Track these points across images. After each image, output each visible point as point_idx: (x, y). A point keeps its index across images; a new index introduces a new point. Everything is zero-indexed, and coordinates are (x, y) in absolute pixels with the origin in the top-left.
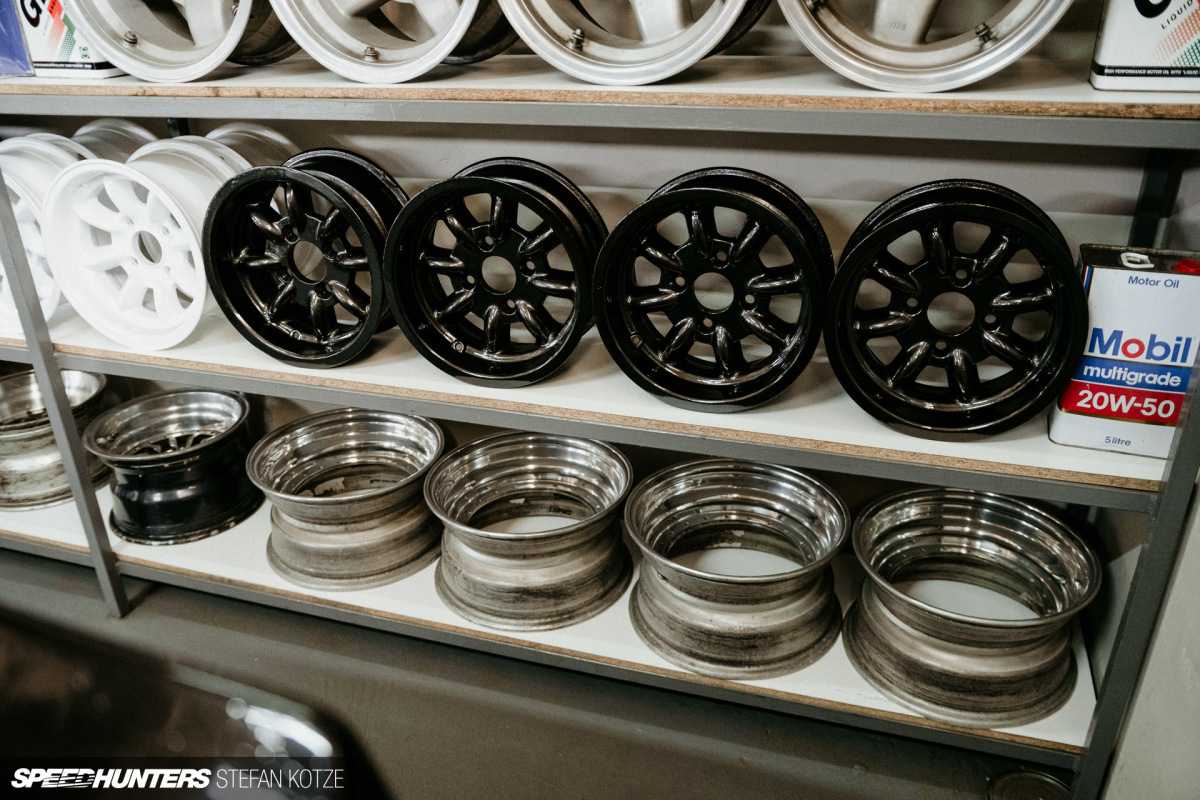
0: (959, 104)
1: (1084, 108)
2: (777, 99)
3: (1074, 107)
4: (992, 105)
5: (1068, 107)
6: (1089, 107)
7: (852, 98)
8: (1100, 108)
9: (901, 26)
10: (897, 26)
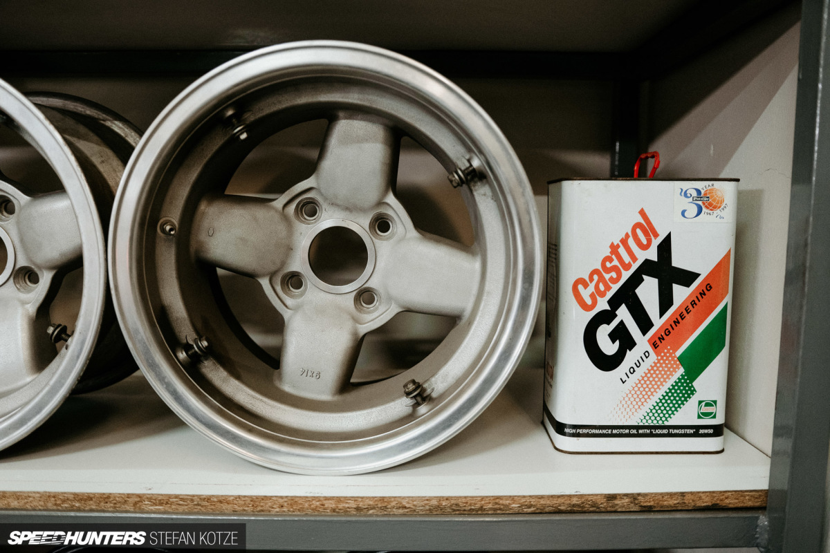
0: (389, 502)
1: (555, 501)
2: (131, 500)
3: (542, 502)
4: (434, 502)
5: (533, 502)
6: (560, 500)
7: (239, 497)
8: (575, 501)
9: (314, 375)
10: (310, 374)
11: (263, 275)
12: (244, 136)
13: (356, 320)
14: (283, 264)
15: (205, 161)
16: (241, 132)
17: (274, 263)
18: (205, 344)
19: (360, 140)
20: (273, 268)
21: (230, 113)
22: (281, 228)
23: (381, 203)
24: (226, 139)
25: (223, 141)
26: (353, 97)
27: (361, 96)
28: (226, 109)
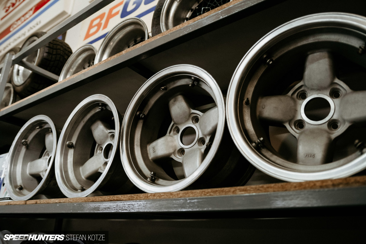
9: (312, 156)
10: (309, 156)
11: (286, 122)
12: (271, 63)
13: (329, 133)
14: (294, 116)
15: (259, 78)
16: (270, 61)
17: (290, 116)
18: (262, 139)
19: (318, 60)
20: (290, 118)
21: (265, 56)
22: (292, 103)
23: (332, 83)
24: (265, 68)
25: (264, 69)
26: (311, 40)
27: (314, 39)
28: (263, 55)
